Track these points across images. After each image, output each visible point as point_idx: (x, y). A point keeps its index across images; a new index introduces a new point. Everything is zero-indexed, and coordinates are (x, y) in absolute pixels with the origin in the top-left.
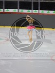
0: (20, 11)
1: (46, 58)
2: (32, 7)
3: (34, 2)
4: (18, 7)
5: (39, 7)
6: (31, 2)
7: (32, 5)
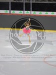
0: (12, 12)
1: (37, 60)
2: (24, 8)
3: (26, 3)
4: (10, 8)
5: (31, 8)
6: (23, 3)
7: (24, 6)
